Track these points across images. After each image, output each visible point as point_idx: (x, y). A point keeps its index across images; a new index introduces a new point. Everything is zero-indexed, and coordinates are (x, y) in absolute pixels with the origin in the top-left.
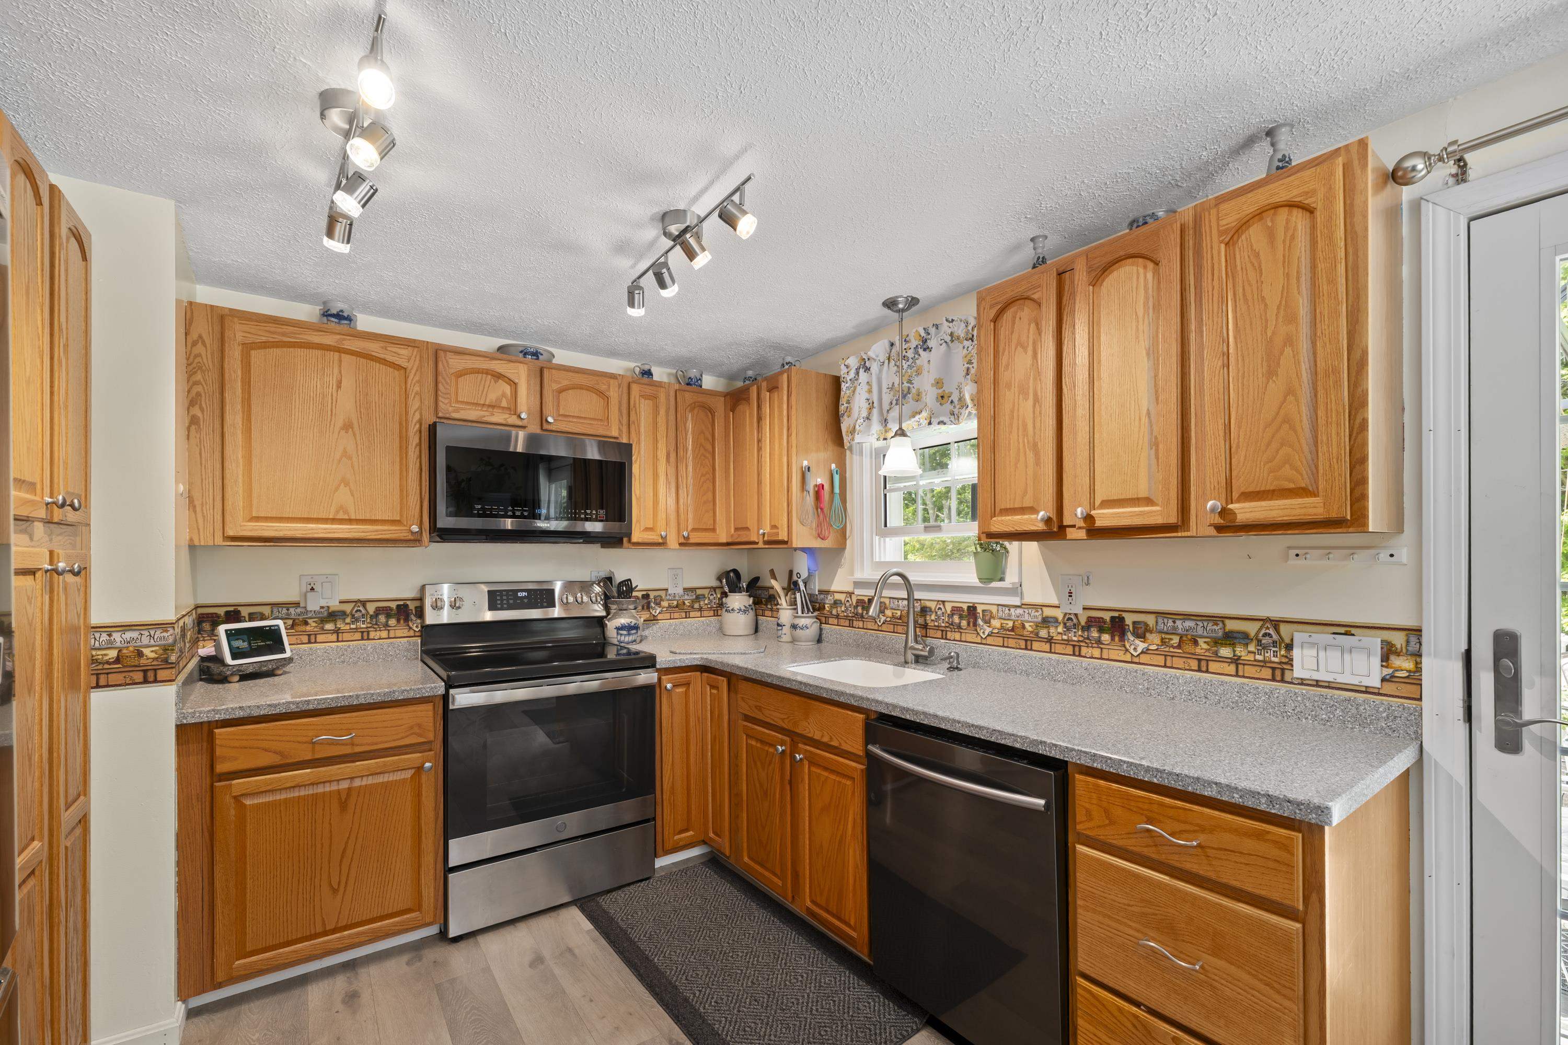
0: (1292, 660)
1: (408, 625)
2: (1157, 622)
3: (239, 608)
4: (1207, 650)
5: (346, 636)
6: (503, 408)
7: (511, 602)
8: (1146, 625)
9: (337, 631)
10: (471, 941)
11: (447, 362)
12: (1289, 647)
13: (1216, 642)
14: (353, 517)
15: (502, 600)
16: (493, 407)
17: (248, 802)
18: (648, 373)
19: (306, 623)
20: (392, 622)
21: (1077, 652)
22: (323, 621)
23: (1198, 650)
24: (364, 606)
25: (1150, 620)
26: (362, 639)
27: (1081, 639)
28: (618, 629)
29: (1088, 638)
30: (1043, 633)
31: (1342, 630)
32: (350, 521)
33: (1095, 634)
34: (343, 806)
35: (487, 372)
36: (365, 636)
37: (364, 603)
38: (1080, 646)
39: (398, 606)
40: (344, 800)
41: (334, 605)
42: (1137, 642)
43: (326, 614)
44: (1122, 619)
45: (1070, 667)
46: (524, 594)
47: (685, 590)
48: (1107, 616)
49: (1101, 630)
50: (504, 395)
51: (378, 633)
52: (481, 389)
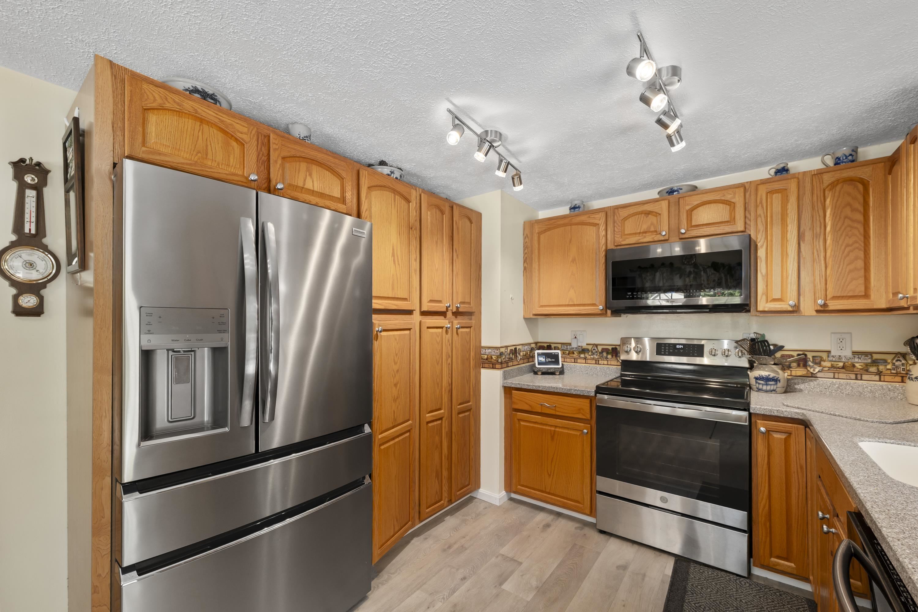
1: (617, 359)
3: (551, 344)
5: (589, 361)
6: (652, 232)
7: (671, 351)
9: (585, 358)
11: (619, 214)
14: (576, 303)
15: (665, 349)
16: (645, 232)
17: (522, 423)
18: (783, 171)
19: (574, 353)
20: (609, 356)
22: (580, 353)
24: (597, 347)
26: (596, 364)
28: (756, 378)
32: (574, 305)
34: (552, 438)
35: (641, 213)
36: (597, 362)
37: (597, 345)
39: (612, 348)
41: (584, 346)
43: (581, 350)
46: (681, 346)
47: (854, 353)
50: (652, 224)
51: (603, 362)
52: (638, 224)
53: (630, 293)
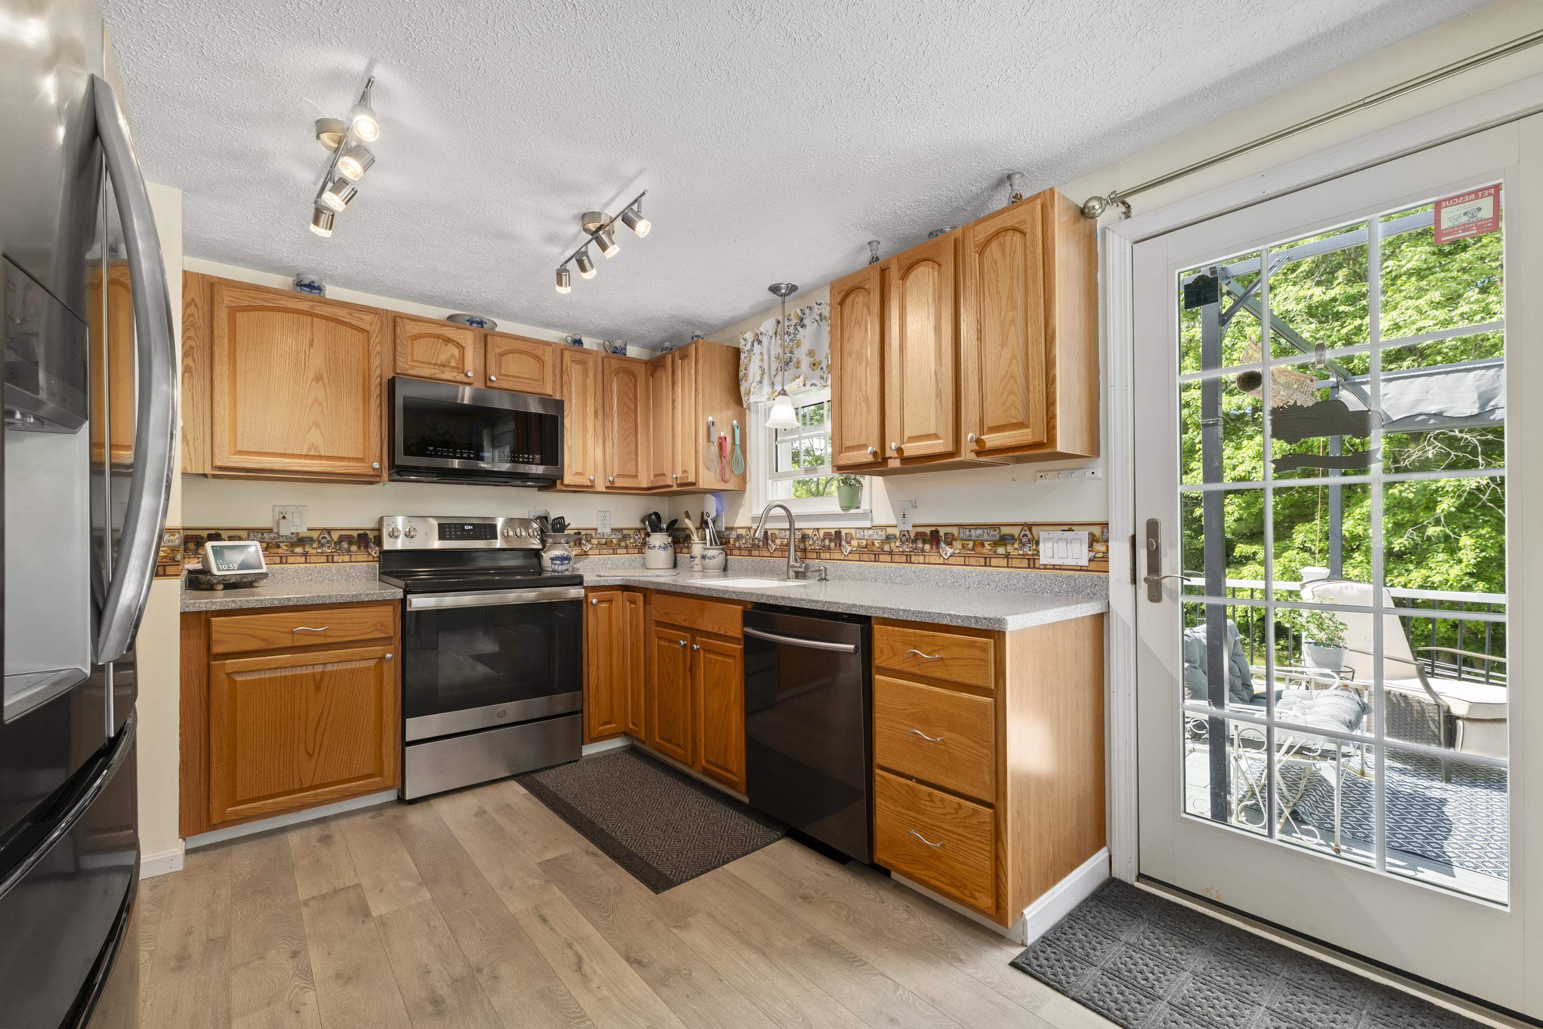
0: (1039, 552)
1: (368, 552)
2: (959, 532)
3: (220, 532)
4: (990, 550)
5: (313, 559)
6: (453, 367)
7: (459, 533)
8: (953, 535)
9: (305, 554)
10: (425, 803)
11: (404, 327)
12: (1037, 543)
13: (996, 544)
14: (323, 454)
15: (450, 532)
16: (444, 366)
17: (238, 678)
18: (579, 342)
19: (278, 547)
20: (354, 548)
21: (908, 560)
22: (293, 545)
23: (985, 551)
24: (329, 534)
25: (955, 531)
26: (328, 562)
27: (911, 550)
28: (553, 559)
29: (916, 549)
30: (886, 548)
31: (1067, 528)
32: (320, 457)
33: (920, 545)
34: (318, 686)
35: (438, 337)
36: (330, 559)
37: (329, 531)
38: (911, 555)
39: (359, 535)
40: (318, 682)
41: (303, 531)
42: (947, 548)
43: (295, 539)
44: (937, 532)
45: (904, 571)
46: (470, 527)
47: (613, 530)
48: (928, 531)
49: (924, 542)
50: (453, 356)
51: (341, 557)
52: (433, 351)
53: (432, 448)
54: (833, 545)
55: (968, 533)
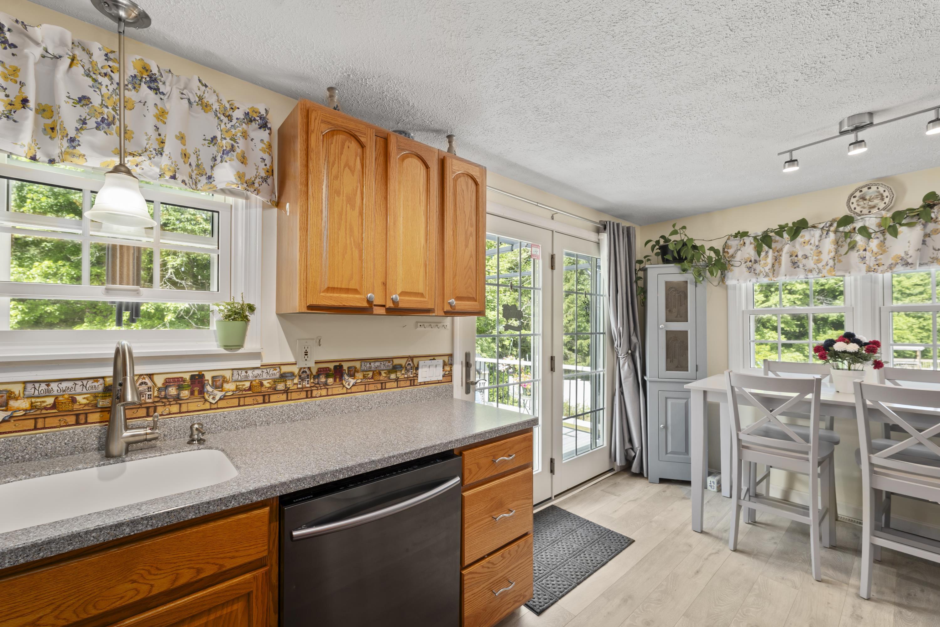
0: (418, 374)
2: (361, 365)
4: (385, 377)
8: (355, 368)
12: (417, 369)
13: (390, 372)
21: (309, 394)
23: (381, 378)
25: (357, 365)
27: (313, 385)
29: (318, 383)
30: (281, 387)
31: (432, 358)
33: (323, 379)
38: (312, 391)
42: (350, 379)
44: (341, 366)
45: (306, 407)
48: (331, 366)
49: (327, 376)
54: (185, 393)
55: (368, 365)
